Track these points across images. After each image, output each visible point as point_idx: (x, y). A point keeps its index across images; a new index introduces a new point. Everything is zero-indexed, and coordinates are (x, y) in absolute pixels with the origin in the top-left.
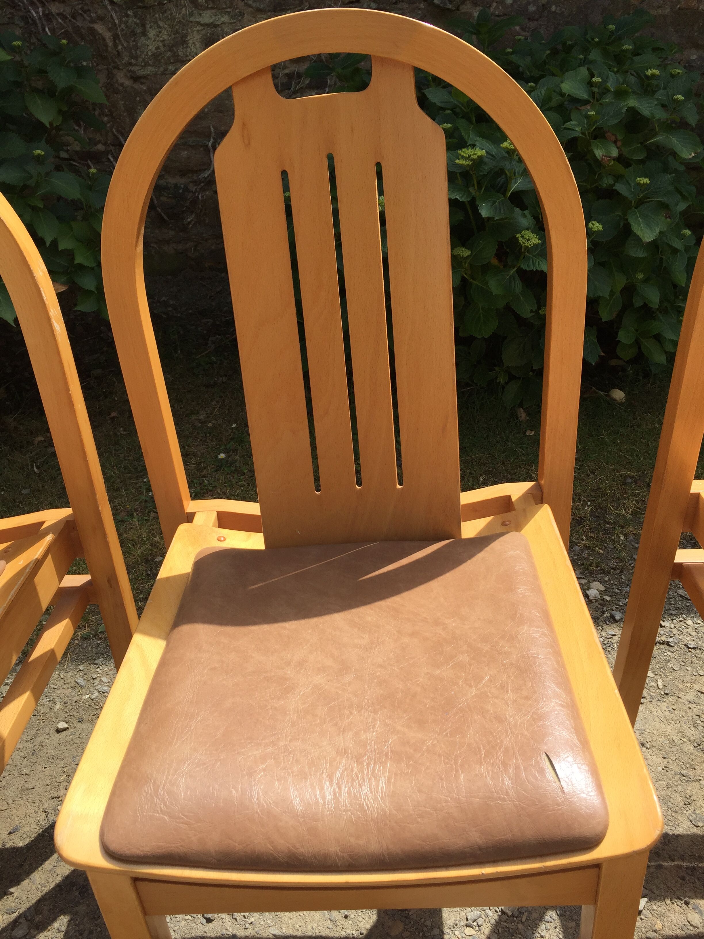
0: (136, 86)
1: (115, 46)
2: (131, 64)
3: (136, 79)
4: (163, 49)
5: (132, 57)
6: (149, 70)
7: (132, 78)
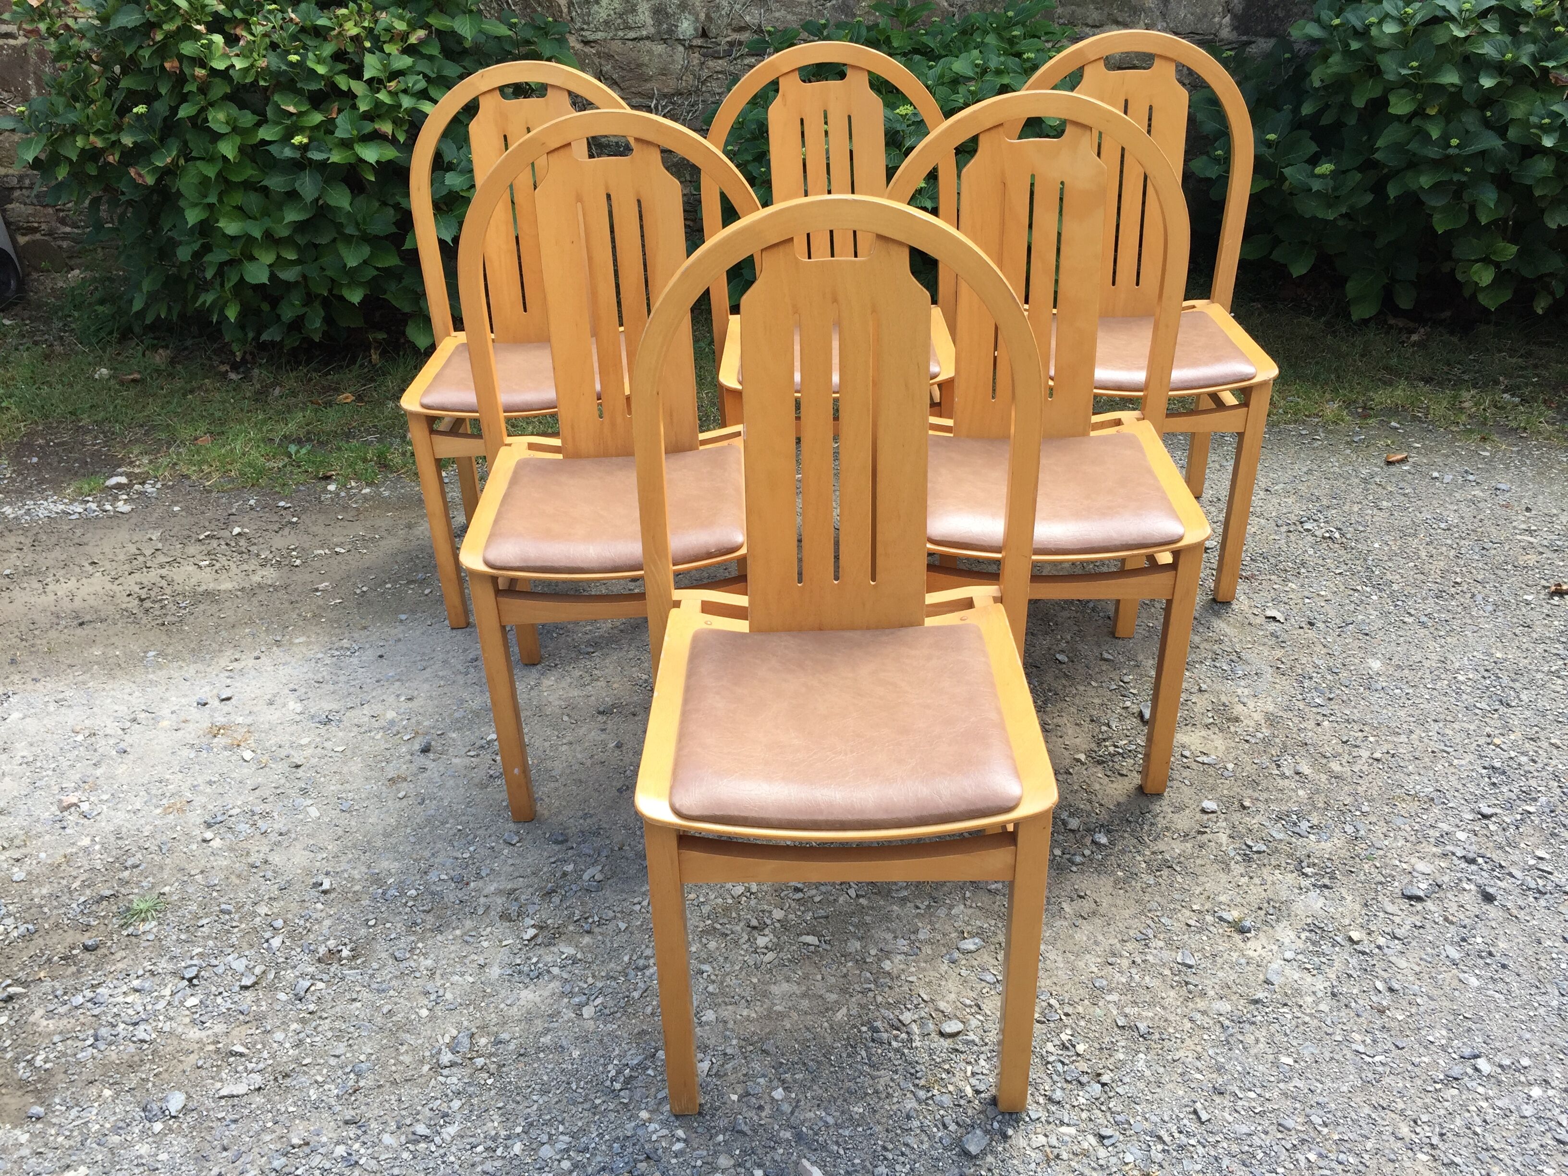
0: (587, 49)
1: (570, 12)
2: (583, 29)
3: (586, 43)
4: (614, 16)
5: (584, 23)
6: (600, 35)
7: (582, 41)
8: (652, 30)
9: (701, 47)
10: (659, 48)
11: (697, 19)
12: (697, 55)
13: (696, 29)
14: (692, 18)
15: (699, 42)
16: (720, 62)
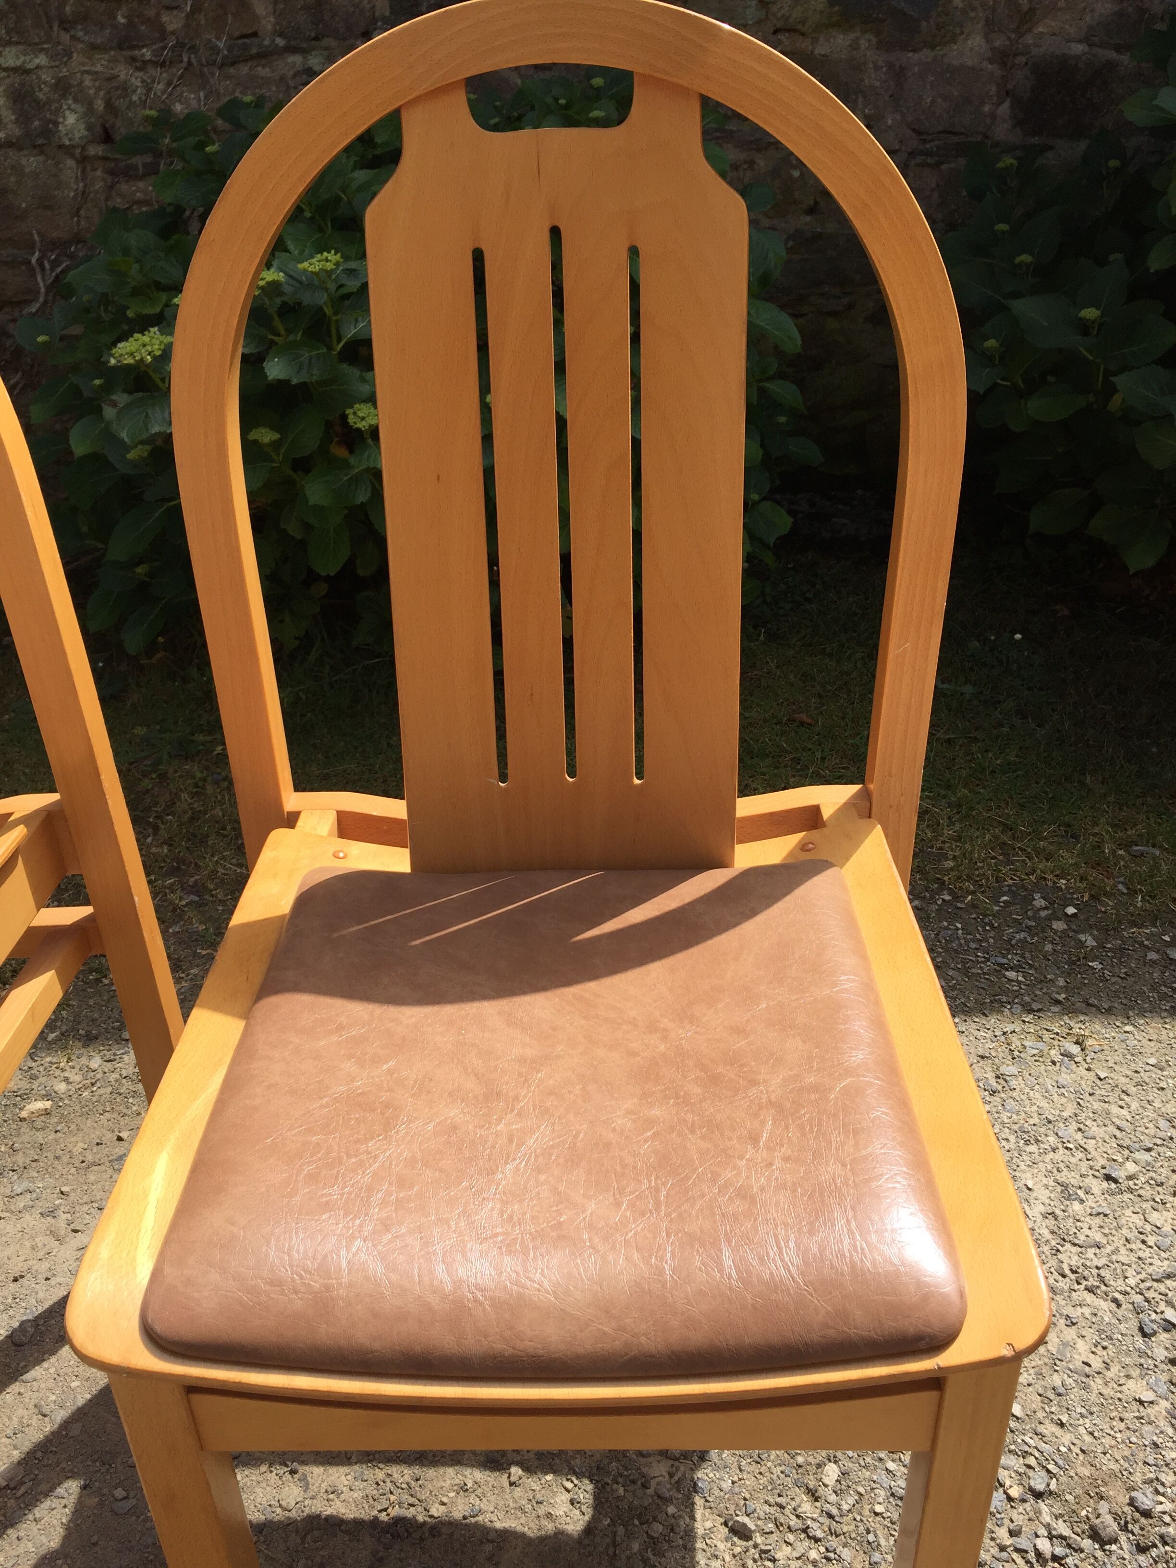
8: (17, 132)
9: (105, 159)
10: (31, 162)
11: (90, 109)
12: (99, 173)
13: (89, 128)
14: (78, 107)
15: (95, 150)
16: (141, 184)
